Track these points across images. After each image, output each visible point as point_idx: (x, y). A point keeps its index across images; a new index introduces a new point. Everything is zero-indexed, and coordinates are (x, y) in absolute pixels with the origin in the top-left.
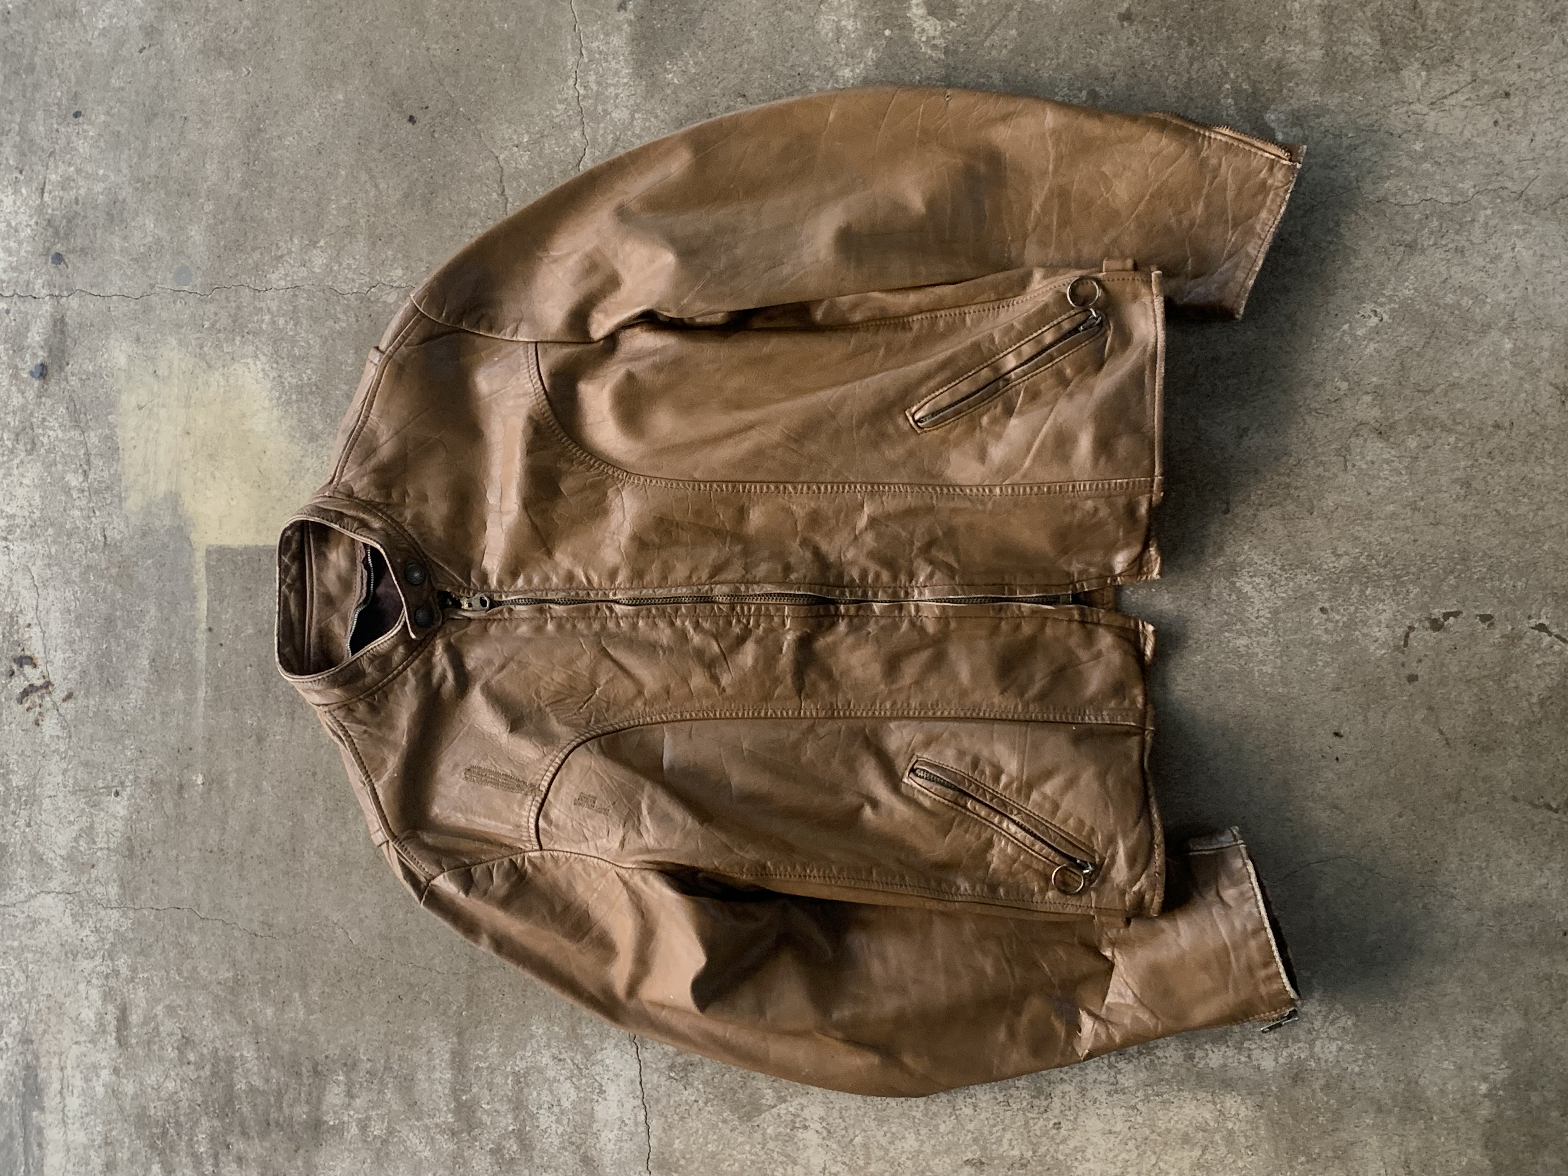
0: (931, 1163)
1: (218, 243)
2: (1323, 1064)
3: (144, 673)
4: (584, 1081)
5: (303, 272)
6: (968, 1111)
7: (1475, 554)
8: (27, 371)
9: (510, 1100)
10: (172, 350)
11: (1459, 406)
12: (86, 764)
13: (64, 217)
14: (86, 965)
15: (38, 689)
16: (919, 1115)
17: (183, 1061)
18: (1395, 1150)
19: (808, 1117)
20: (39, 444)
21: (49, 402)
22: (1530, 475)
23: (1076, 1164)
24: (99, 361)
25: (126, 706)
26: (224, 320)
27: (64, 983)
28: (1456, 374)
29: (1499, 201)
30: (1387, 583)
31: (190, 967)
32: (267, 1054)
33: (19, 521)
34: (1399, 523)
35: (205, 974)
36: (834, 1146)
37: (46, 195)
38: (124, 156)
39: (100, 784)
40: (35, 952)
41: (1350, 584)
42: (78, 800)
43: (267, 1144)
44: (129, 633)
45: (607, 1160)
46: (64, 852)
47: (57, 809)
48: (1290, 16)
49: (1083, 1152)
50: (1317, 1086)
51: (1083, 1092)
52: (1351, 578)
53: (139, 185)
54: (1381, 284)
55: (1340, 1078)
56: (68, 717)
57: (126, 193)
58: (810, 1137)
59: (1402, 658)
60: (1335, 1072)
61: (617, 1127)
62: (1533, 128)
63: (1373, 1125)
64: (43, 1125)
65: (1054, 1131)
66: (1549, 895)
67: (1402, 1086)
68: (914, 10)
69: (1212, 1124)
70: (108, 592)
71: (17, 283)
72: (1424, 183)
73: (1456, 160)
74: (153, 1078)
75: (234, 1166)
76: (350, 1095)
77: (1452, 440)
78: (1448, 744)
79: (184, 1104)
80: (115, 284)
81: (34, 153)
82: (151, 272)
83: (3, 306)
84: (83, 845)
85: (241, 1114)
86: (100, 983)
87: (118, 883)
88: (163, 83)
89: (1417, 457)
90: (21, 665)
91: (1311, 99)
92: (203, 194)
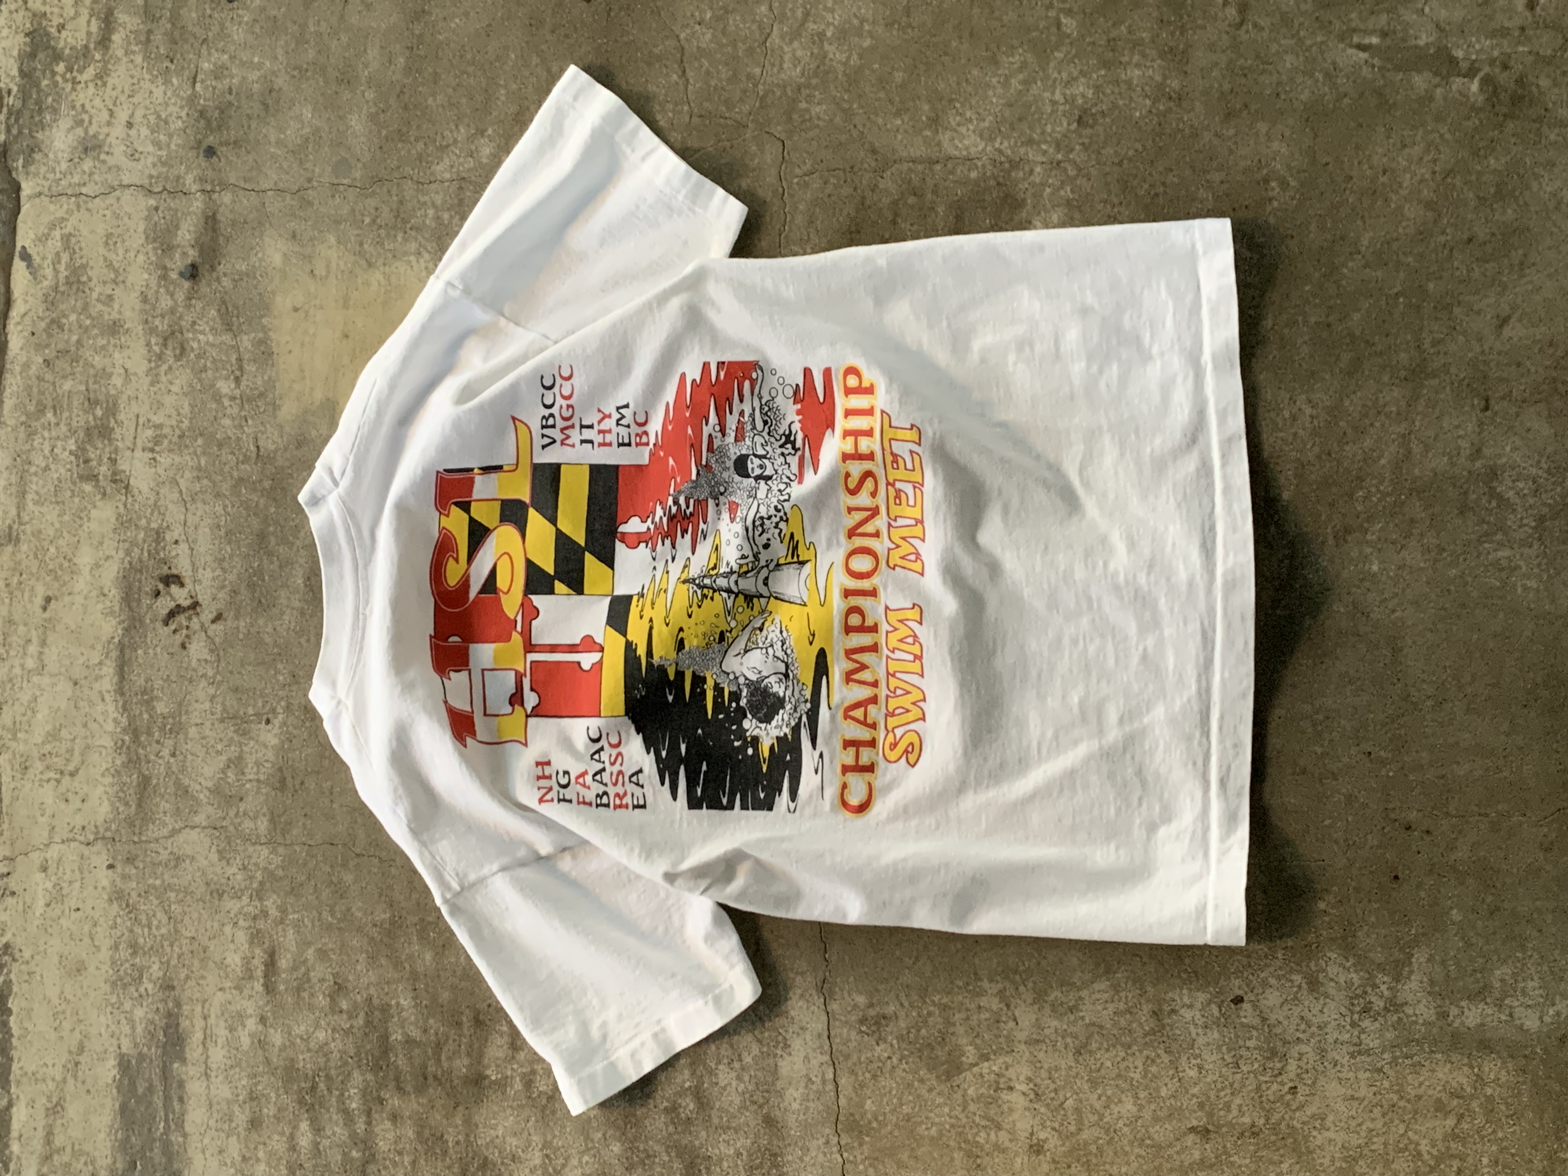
0: (1151, 1130)
1: (379, 132)
3: (297, 591)
4: (766, 1034)
5: (471, 163)
6: (1193, 1073)
8: (177, 271)
10: (330, 248)
12: (236, 690)
13: (216, 108)
14: (232, 905)
15: (185, 610)
16: (1137, 1076)
17: (335, 1009)
19: (1014, 1078)
20: (188, 349)
21: (199, 305)
23: (1315, 1133)
24: (253, 260)
25: (278, 628)
26: (386, 215)
27: (209, 924)
31: (343, 908)
32: (425, 1002)
33: (166, 430)
35: (359, 914)
36: (1043, 1110)
37: (198, 85)
38: (281, 42)
39: (251, 711)
40: (178, 892)
42: (226, 728)
43: (423, 1100)
44: (282, 549)
45: (791, 1120)
46: (210, 784)
47: (204, 738)
49: (1323, 1119)
51: (1322, 1052)
53: (296, 73)
56: (217, 640)
57: (280, 82)
58: (1017, 1100)
61: (803, 1084)
64: (184, 1077)
65: (1289, 1097)
69: (1468, 1089)
70: (261, 506)
71: (167, 178)
74: (303, 1028)
75: (388, 1124)
76: (513, 1047)
79: (336, 1055)
80: (270, 178)
81: (186, 41)
82: (309, 165)
83: (152, 202)
84: (231, 776)
85: (397, 1068)
86: (246, 924)
87: (268, 817)
90: (167, 585)
92: (363, 81)
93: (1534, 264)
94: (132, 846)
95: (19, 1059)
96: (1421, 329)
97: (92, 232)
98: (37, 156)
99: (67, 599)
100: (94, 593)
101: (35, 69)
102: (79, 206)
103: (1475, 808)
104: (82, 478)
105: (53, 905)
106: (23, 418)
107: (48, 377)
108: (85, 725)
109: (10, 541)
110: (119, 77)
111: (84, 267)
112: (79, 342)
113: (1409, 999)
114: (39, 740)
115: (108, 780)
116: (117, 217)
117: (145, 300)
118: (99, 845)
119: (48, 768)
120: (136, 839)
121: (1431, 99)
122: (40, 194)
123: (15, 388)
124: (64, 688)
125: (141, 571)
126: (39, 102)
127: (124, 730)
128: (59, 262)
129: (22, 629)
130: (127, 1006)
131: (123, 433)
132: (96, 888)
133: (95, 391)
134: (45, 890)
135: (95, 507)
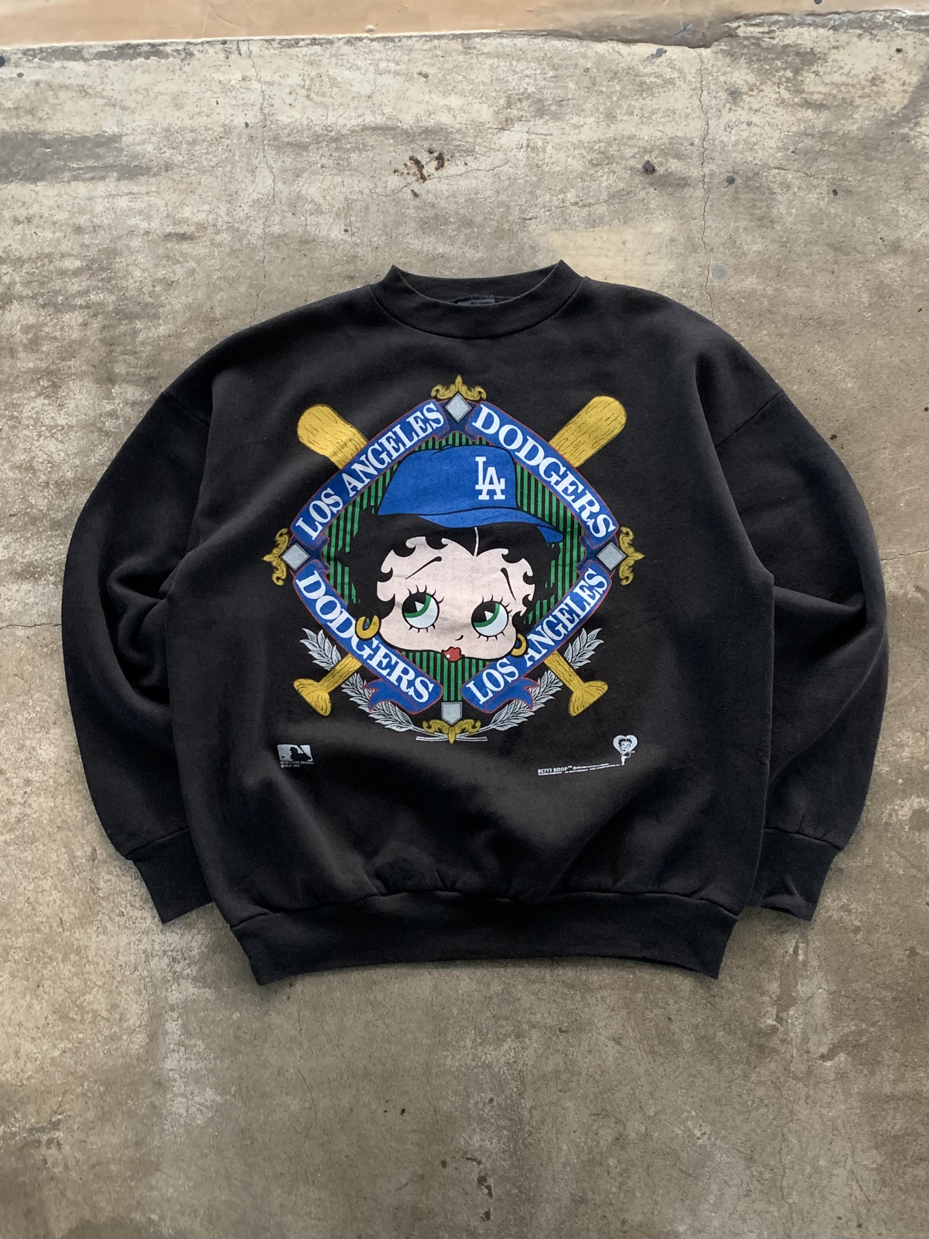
1: (743, 298)
2: (169, 1103)
3: (435, 249)
7: (534, 1208)
8: (650, 159)
10: (666, 265)
11: (638, 1194)
12: (367, 208)
13: (761, 184)
14: (223, 209)
15: (420, 172)
17: (155, 282)
18: (110, 1155)
20: (597, 169)
21: (627, 176)
23: (95, 928)
24: (658, 213)
25: (409, 237)
27: (209, 194)
28: (661, 1192)
29: (784, 1221)
30: (511, 1146)
31: (223, 286)
32: (161, 343)
33: (541, 154)
34: (554, 1153)
35: (219, 297)
37: (777, 171)
38: (805, 228)
39: (353, 219)
40: (231, 172)
41: (510, 1120)
42: (341, 202)
43: (97, 344)
44: (462, 238)
46: (303, 192)
47: (334, 188)
48: (914, 1069)
49: (104, 933)
50: (154, 1099)
51: (146, 932)
52: (514, 1120)
53: (785, 239)
54: (724, 1138)
55: (160, 1115)
56: (400, 194)
57: (778, 228)
59: (458, 1157)
60: (164, 1112)
63: (127, 1140)
64: (107, 180)
65: (117, 911)
67: (155, 1160)
68: (917, 800)
69: (125, 1024)
70: (491, 222)
72: (797, 1167)
73: (813, 1189)
74: (143, 260)
75: (80, 320)
76: (134, 404)
77: (614, 1190)
78: (398, 1189)
79: (125, 284)
80: (713, 223)
81: (806, 162)
82: (721, 249)
83: (697, 141)
84: (309, 207)
85: (118, 325)
86: (210, 220)
87: (282, 233)
88: (858, 256)
89: (600, 1164)
90: (437, 159)
91: (855, 1086)
92: (779, 286)
93: (655, 1061)
94: (260, 139)
95: (116, 65)
96: (612, 989)
97: (676, 100)
98: (728, 60)
99: (427, 89)
100: (431, 108)
101: (788, 56)
102: (694, 90)
103: (304, 1027)
104: (509, 97)
105: (220, 86)
106: (549, 55)
107: (579, 72)
108: (341, 104)
109: (466, 48)
110: (782, 116)
111: (653, 94)
112: (602, 92)
113: (182, 986)
114: (331, 73)
115: (305, 122)
116: (687, 116)
117: (630, 138)
118: (260, 116)
119: (312, 79)
120: (265, 142)
121: (762, 994)
122: (703, 62)
123: (570, 49)
124: (366, 89)
125: (445, 140)
126: (766, 59)
127: (339, 131)
128: (656, 77)
129: (407, 58)
130: (154, 139)
131: (540, 125)
132: (232, 115)
133: (568, 105)
134: (230, 80)
135: (489, 107)
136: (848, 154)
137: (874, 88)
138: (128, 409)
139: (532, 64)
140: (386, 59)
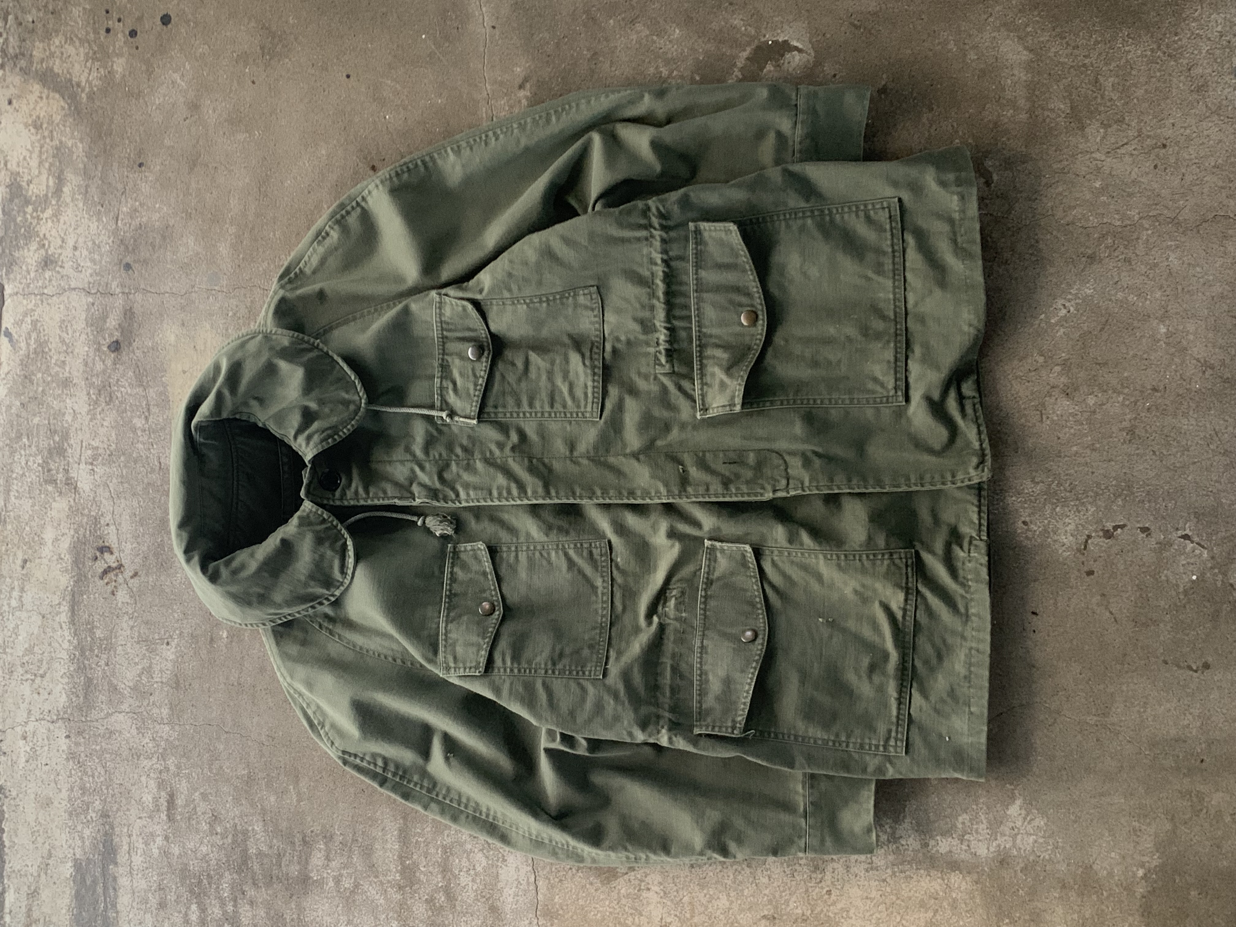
0: (739, 917)
1: (238, 255)
2: (1022, 853)
4: (491, 853)
6: (765, 880)
7: (1138, 482)
8: (106, 346)
9: (439, 865)
10: (206, 331)
11: (1126, 374)
12: (147, 623)
13: (132, 237)
14: (146, 763)
15: (114, 569)
16: (729, 882)
17: (213, 832)
18: (1075, 916)
19: (651, 882)
20: (115, 397)
21: (121, 368)
22: (1179, 425)
23: (843, 920)
24: (157, 339)
26: (242, 311)
27: (131, 775)
28: (1124, 351)
29: (1157, 224)
30: (1072, 503)
31: (218, 766)
32: (270, 829)
33: (100, 451)
34: (1081, 460)
35: (228, 771)
36: (669, 903)
37: (119, 222)
38: (173, 195)
39: (156, 636)
40: (111, 754)
41: (1045, 504)
42: (141, 648)
43: (270, 892)
45: (507, 908)
46: (131, 684)
47: (127, 654)
48: (1003, 90)
49: (848, 911)
50: (1018, 868)
51: (848, 868)
52: (1045, 499)
53: (184, 215)
54: (1070, 286)
55: (1035, 863)
56: (135, 589)
57: (173, 221)
58: (652, 897)
59: (1083, 559)
60: (1031, 858)
61: (515, 885)
62: (1183, 171)
63: (1059, 898)
64: (117, 875)
65: (827, 896)
66: (1191, 733)
67: (1081, 869)
69: (941, 894)
70: (162, 501)
72: (1101, 210)
73: (1125, 194)
74: (192, 844)
75: (247, 907)
76: (328, 858)
77: (1121, 399)
78: (1116, 621)
79: (213, 862)
80: (167, 285)
81: (112, 193)
82: (192, 277)
83: (90, 300)
84: (144, 679)
85: (253, 871)
86: (156, 776)
87: (168, 706)
88: (201, 143)
89: (1094, 412)
90: (102, 553)
91: (1019, 150)
92: (228, 221)
94: (81, 724)
95: (10, 862)
97: (51, 319)
98: (15, 268)
99: (37, 561)
100: (55, 557)
102: (42, 301)
104: (46, 482)
105: (31, 761)
106: (8, 442)
107: (24, 414)
110: (69, 215)
111: (46, 342)
112: (43, 391)
113: (903, 835)
114: (21, 654)
115: (66, 680)
116: (67, 309)
117: (86, 364)
118: (60, 723)
119: (26, 672)
120: (84, 719)
122: (17, 293)
123: (2, 422)
124: (36, 619)
125: (85, 544)
126: (15, 232)
127: (75, 647)
128: (30, 338)
129: (8, 579)
130: (79, 828)
131: (73, 453)
132: (58, 751)
133: (54, 424)
134: (26, 751)
135: (55, 501)
136: (105, 152)
137: (45, 126)
138: (333, 864)
139: (16, 459)
140: (9, 599)
